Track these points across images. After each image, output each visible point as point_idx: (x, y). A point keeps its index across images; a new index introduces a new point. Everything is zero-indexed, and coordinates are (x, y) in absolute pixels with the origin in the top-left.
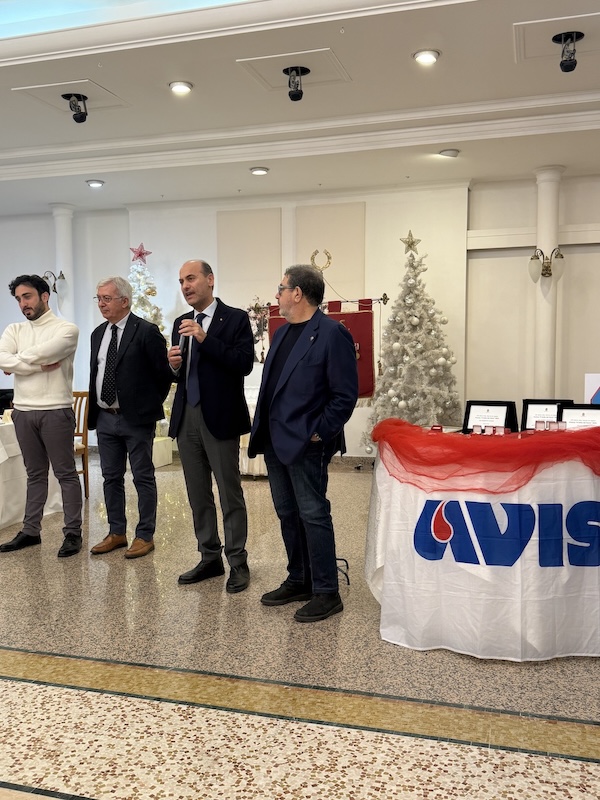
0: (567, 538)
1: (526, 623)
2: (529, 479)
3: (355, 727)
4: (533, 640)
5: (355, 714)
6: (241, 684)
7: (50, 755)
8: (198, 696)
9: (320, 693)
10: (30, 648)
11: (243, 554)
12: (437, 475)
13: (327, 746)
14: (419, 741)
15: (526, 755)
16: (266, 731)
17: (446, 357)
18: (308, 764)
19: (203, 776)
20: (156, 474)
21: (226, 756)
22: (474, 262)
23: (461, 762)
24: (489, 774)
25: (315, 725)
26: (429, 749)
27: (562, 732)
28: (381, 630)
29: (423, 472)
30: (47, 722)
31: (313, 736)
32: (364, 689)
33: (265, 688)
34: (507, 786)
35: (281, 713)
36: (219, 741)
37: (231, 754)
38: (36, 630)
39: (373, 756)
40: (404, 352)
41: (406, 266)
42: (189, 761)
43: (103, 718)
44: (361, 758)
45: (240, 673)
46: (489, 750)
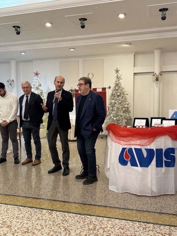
0: (164, 159)
1: (152, 184)
2: (153, 141)
3: (101, 217)
4: (154, 189)
5: (101, 213)
6: (67, 204)
7: (9, 227)
8: (54, 208)
9: (91, 206)
10: (3, 193)
11: (68, 164)
12: (125, 140)
13: (93, 223)
14: (120, 221)
15: (153, 224)
16: (74, 218)
17: (128, 105)
18: (87, 228)
19: (55, 232)
20: (41, 140)
21: (62, 226)
22: (136, 77)
23: (133, 227)
24: (142, 231)
25: (89, 216)
26: (124, 223)
27: (163, 217)
28: (109, 187)
29: (121, 139)
30: (8, 216)
31: (88, 220)
32: (104, 205)
33: (74, 205)
34: (147, 234)
35: (79, 212)
36: (60, 222)
37: (64, 226)
38: (5, 188)
39: (107, 225)
40: (115, 103)
41: (116, 78)
42: (51, 228)
43: (25, 215)
44: (103, 226)
45: (67, 200)
46: (141, 223)
